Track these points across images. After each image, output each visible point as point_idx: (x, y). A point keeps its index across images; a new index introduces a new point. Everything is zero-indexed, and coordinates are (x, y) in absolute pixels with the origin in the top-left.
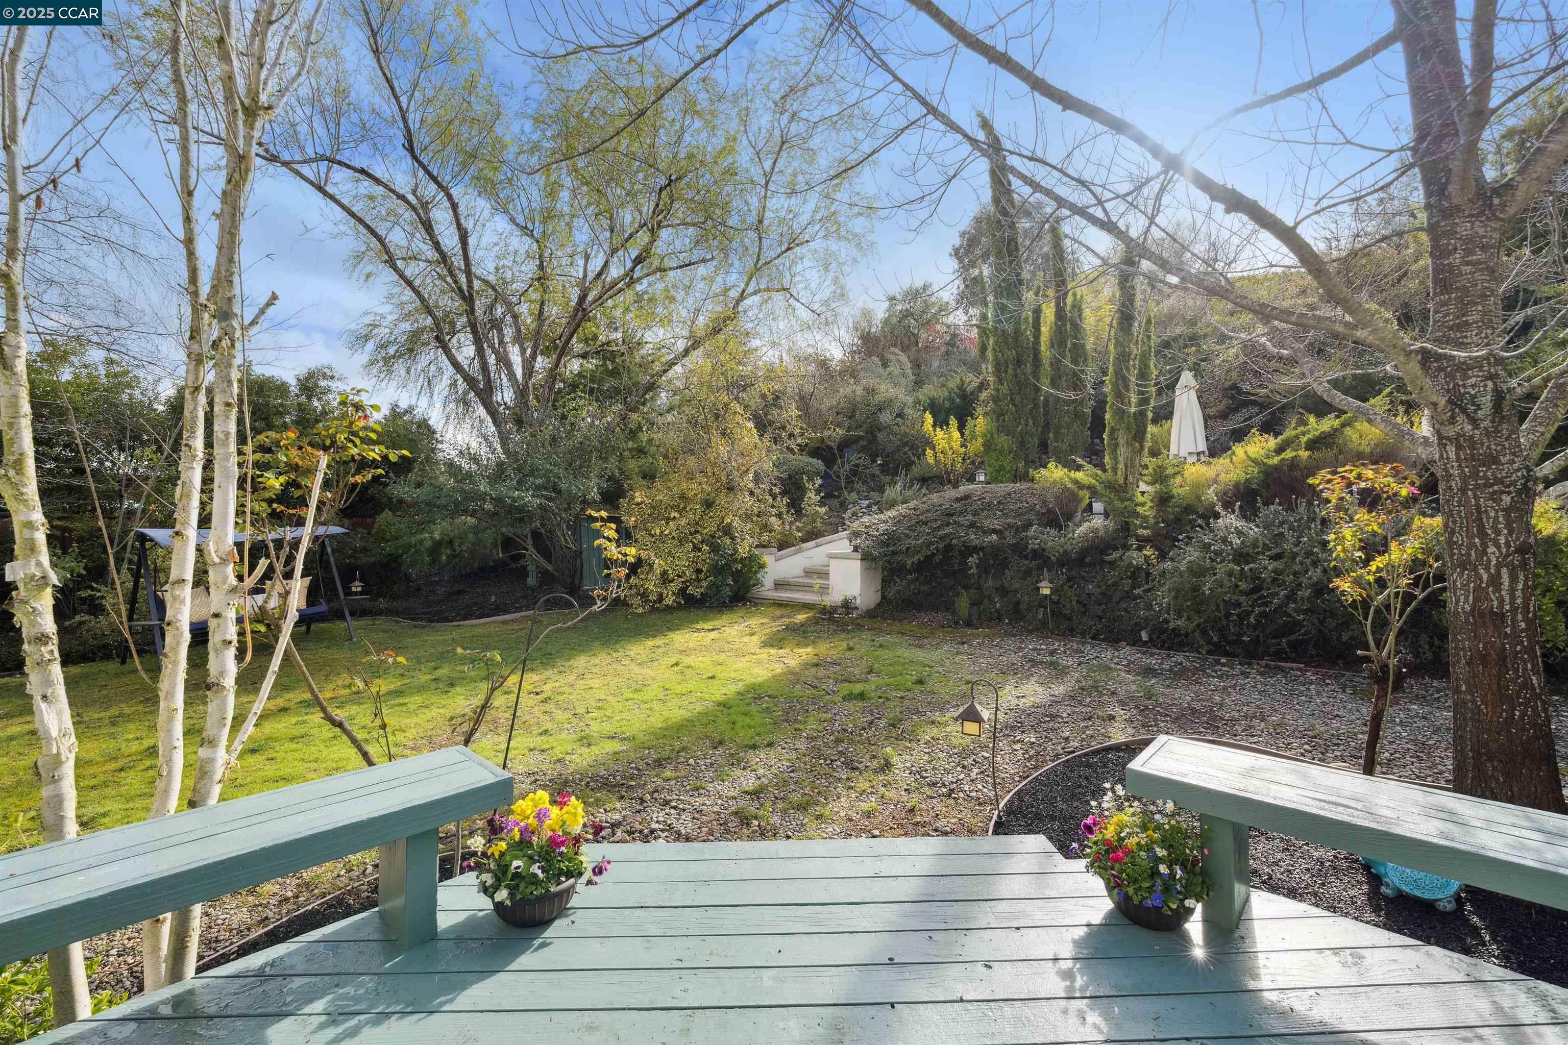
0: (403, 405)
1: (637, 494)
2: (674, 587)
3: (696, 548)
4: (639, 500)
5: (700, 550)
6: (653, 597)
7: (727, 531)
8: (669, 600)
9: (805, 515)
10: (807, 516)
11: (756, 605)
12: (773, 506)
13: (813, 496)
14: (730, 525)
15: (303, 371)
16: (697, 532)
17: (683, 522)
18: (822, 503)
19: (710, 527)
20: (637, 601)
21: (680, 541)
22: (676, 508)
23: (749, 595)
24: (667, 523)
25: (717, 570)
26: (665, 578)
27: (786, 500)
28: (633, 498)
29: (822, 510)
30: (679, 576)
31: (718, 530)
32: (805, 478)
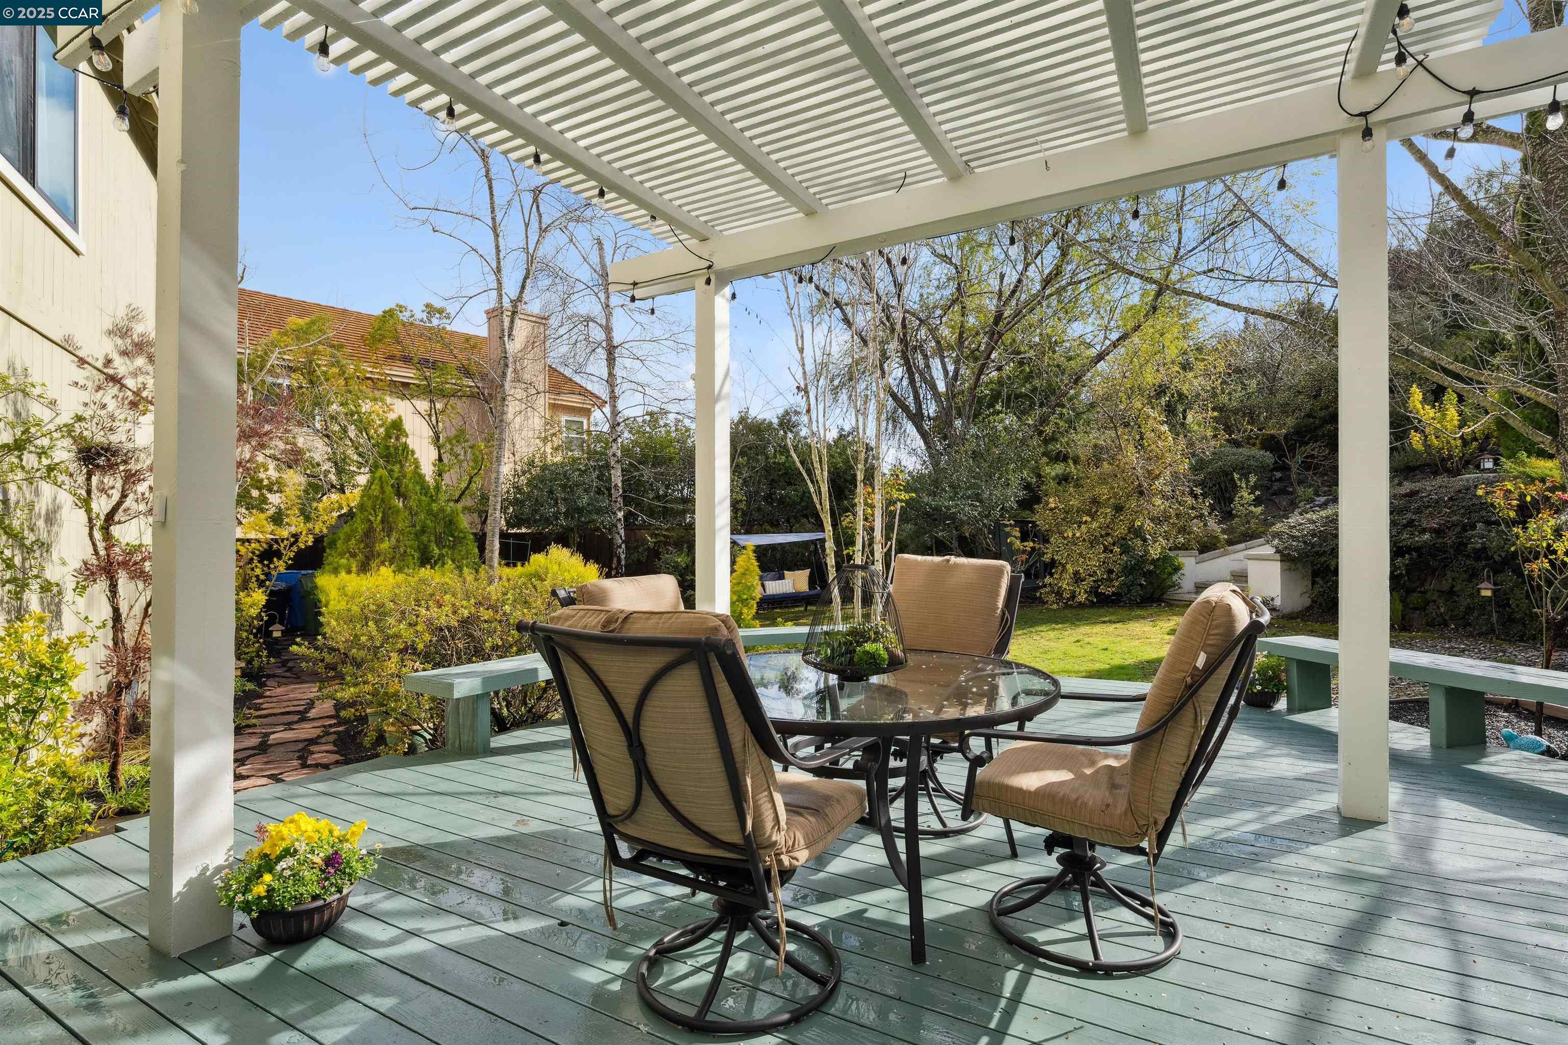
0: (847, 428)
1: (1051, 500)
2: (1086, 585)
3: (1106, 550)
4: (1053, 506)
5: (1111, 551)
6: (1066, 595)
7: (1138, 533)
8: (1082, 598)
9: (1236, 516)
10: (1240, 517)
11: (1171, 605)
12: (1193, 508)
13: (1245, 494)
14: (1141, 527)
15: (781, 411)
16: (1108, 534)
17: (1095, 525)
18: (1257, 502)
19: (1121, 530)
20: (1052, 598)
21: (1091, 543)
22: (1089, 513)
23: (1165, 597)
24: (1079, 527)
25: (1128, 570)
26: (1077, 578)
27: (1209, 501)
28: (1047, 503)
29: (1259, 510)
30: (1090, 575)
31: (1129, 532)
32: (1236, 476)
